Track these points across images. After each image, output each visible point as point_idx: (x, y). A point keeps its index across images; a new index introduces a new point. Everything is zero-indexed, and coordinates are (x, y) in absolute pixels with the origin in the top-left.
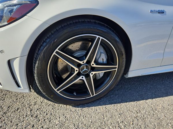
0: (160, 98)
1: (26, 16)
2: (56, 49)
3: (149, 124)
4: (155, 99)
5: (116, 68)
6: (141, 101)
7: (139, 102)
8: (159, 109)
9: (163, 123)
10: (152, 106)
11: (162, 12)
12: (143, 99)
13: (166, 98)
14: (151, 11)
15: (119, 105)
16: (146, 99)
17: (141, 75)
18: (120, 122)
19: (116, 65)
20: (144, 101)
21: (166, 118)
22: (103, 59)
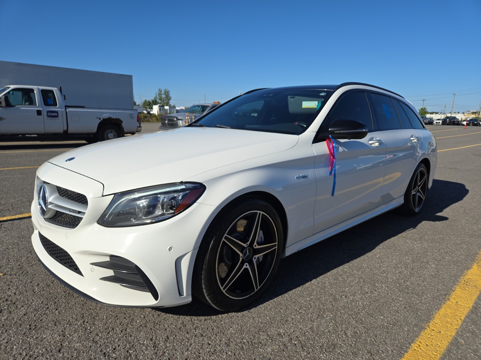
0: (323, 276)
1: (195, 203)
2: (225, 233)
3: (326, 302)
4: (318, 278)
5: (276, 246)
6: (306, 284)
7: (304, 285)
8: (327, 286)
9: (337, 297)
10: (320, 285)
11: (304, 177)
12: (308, 282)
13: (329, 274)
14: (297, 178)
15: (286, 295)
16: (311, 281)
17: (297, 251)
18: (298, 309)
19: (276, 242)
20: (309, 282)
21: (337, 292)
22: (261, 237)
